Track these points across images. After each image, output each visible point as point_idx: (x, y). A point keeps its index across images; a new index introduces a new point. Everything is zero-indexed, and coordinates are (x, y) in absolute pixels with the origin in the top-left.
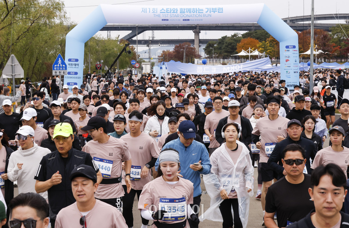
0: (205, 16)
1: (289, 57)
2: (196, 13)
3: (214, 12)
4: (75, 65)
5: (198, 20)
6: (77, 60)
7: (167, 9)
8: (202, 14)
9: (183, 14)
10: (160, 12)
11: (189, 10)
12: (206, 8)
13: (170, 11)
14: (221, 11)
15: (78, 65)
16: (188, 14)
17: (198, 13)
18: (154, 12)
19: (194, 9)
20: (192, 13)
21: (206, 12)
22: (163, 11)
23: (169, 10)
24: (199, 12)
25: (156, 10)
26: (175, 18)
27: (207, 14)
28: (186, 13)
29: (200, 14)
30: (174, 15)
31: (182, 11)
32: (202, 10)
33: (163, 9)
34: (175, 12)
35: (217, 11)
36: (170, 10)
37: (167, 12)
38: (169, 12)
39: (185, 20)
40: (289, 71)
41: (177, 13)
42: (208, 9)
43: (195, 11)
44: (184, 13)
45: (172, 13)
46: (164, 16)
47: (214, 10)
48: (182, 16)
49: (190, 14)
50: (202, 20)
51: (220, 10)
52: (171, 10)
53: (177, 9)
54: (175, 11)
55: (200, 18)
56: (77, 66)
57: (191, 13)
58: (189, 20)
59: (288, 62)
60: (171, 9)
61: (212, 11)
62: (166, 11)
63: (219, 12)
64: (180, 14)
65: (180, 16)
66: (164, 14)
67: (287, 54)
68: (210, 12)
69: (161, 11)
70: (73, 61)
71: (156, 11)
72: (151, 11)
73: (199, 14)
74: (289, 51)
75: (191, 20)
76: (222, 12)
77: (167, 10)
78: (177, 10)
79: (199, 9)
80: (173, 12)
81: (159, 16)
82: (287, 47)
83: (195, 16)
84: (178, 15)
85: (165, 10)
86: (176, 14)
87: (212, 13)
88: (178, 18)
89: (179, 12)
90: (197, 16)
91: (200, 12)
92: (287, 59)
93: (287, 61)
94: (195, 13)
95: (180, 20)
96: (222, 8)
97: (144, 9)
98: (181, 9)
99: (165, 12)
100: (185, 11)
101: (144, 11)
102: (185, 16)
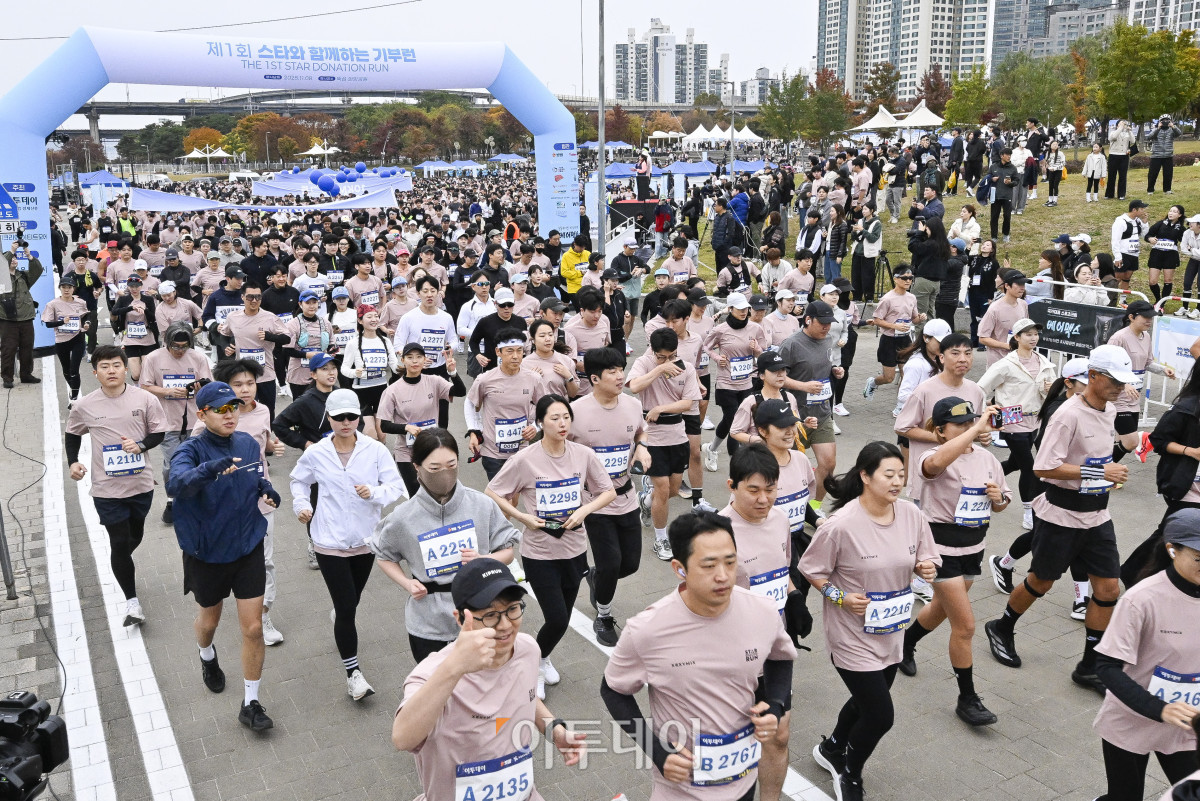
0: (372, 68)
1: (562, 170)
2: (352, 60)
3: (395, 61)
4: (27, 200)
5: (355, 79)
6: (30, 188)
7: (275, 47)
8: (367, 64)
9: (320, 62)
10: (261, 56)
11: (333, 53)
12: (374, 50)
13: (284, 54)
14: (411, 58)
15: (35, 200)
16: (332, 62)
17: (355, 62)
18: (242, 55)
19: (343, 49)
20: (342, 61)
21: (376, 59)
22: (265, 53)
23: (281, 52)
24: (358, 60)
25: (247, 48)
26: (299, 73)
27: (378, 63)
28: (327, 61)
29: (362, 63)
30: (296, 65)
31: (316, 54)
32: (365, 53)
33: (265, 48)
34: (298, 58)
35: (400, 58)
36: (283, 49)
37: (277, 56)
38: (282, 57)
39: (325, 78)
40: (563, 201)
41: (303, 59)
42: (379, 50)
43: (347, 54)
44: (322, 59)
45: (290, 60)
46: (270, 66)
47: (394, 55)
48: (316, 67)
49: (337, 63)
50: (365, 79)
51: (409, 55)
52: (287, 52)
53: (301, 48)
54: (299, 54)
55: (360, 74)
56: (32, 205)
57: (338, 60)
58: (334, 79)
59: (561, 182)
60: (285, 47)
61: (390, 58)
62: (273, 54)
63: (406, 60)
64: (311, 62)
65: (311, 68)
66: (270, 60)
67: (558, 162)
68: (386, 60)
69: (263, 53)
70: (18, 191)
71: (247, 53)
72: (234, 49)
73: (358, 63)
74: (562, 155)
75: (339, 79)
76: (415, 61)
77: (277, 52)
78: (303, 52)
79: (356, 49)
80: (292, 58)
81: (256, 65)
82: (558, 147)
83: (351, 68)
84: (307, 66)
85: (271, 52)
86: (302, 62)
87: (391, 62)
88: (306, 73)
89: (307, 55)
90: (355, 68)
91: (361, 57)
92: (558, 173)
93: (558, 178)
94: (349, 62)
95: (310, 78)
96: (412, 51)
97: (213, 46)
98: (313, 50)
99: (271, 57)
100: (324, 54)
101: (215, 49)
102: (324, 67)
